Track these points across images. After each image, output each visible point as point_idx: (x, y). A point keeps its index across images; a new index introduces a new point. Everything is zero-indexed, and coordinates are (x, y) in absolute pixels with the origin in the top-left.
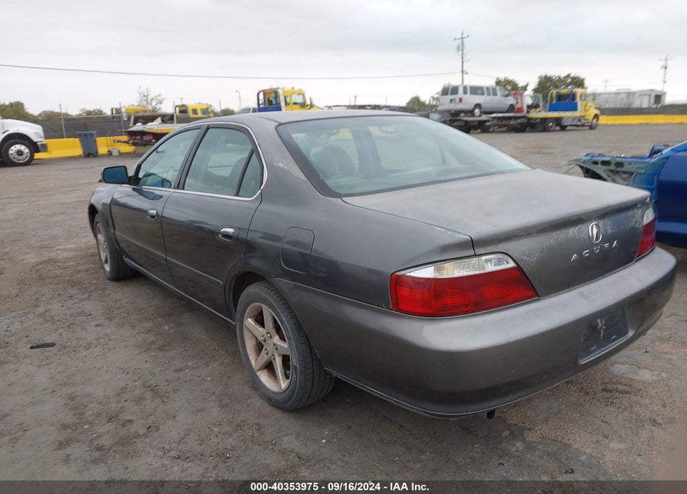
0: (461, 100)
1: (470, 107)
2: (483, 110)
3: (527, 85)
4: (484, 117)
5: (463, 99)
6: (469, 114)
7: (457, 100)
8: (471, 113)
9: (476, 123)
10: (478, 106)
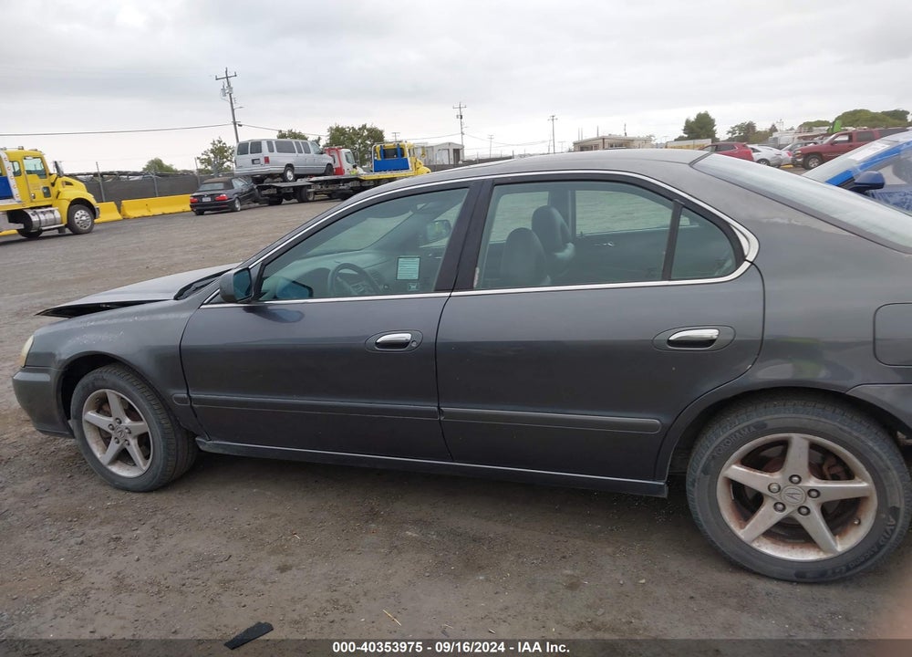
0: (267, 160)
1: (280, 169)
2: (295, 172)
3: (319, 139)
4: (300, 182)
5: (270, 159)
6: (280, 179)
7: (262, 160)
8: (283, 176)
9: (291, 191)
10: (290, 167)
